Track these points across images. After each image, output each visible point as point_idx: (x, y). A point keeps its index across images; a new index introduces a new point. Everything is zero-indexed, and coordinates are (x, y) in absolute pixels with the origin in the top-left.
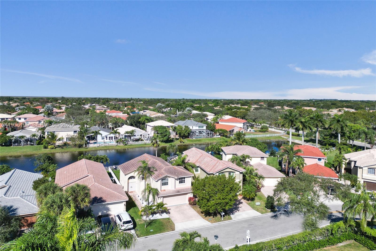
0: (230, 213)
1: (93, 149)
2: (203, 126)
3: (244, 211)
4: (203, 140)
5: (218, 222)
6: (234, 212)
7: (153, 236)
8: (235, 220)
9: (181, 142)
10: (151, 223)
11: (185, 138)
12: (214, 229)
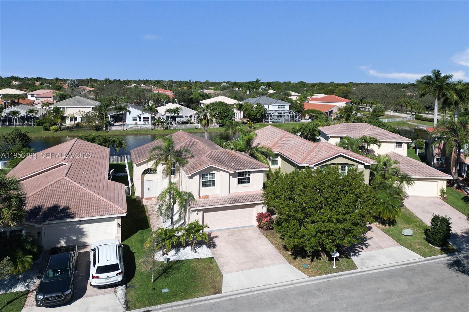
0: (349, 252)
1: (117, 133)
2: (284, 105)
3: (380, 248)
4: (285, 126)
5: (326, 273)
6: (357, 250)
7: (165, 308)
8: (363, 270)
9: (250, 127)
10: (168, 271)
11: (257, 123)
12: (318, 293)
